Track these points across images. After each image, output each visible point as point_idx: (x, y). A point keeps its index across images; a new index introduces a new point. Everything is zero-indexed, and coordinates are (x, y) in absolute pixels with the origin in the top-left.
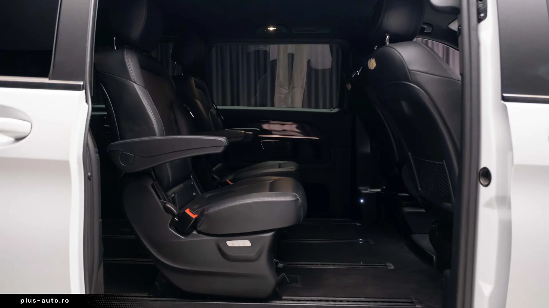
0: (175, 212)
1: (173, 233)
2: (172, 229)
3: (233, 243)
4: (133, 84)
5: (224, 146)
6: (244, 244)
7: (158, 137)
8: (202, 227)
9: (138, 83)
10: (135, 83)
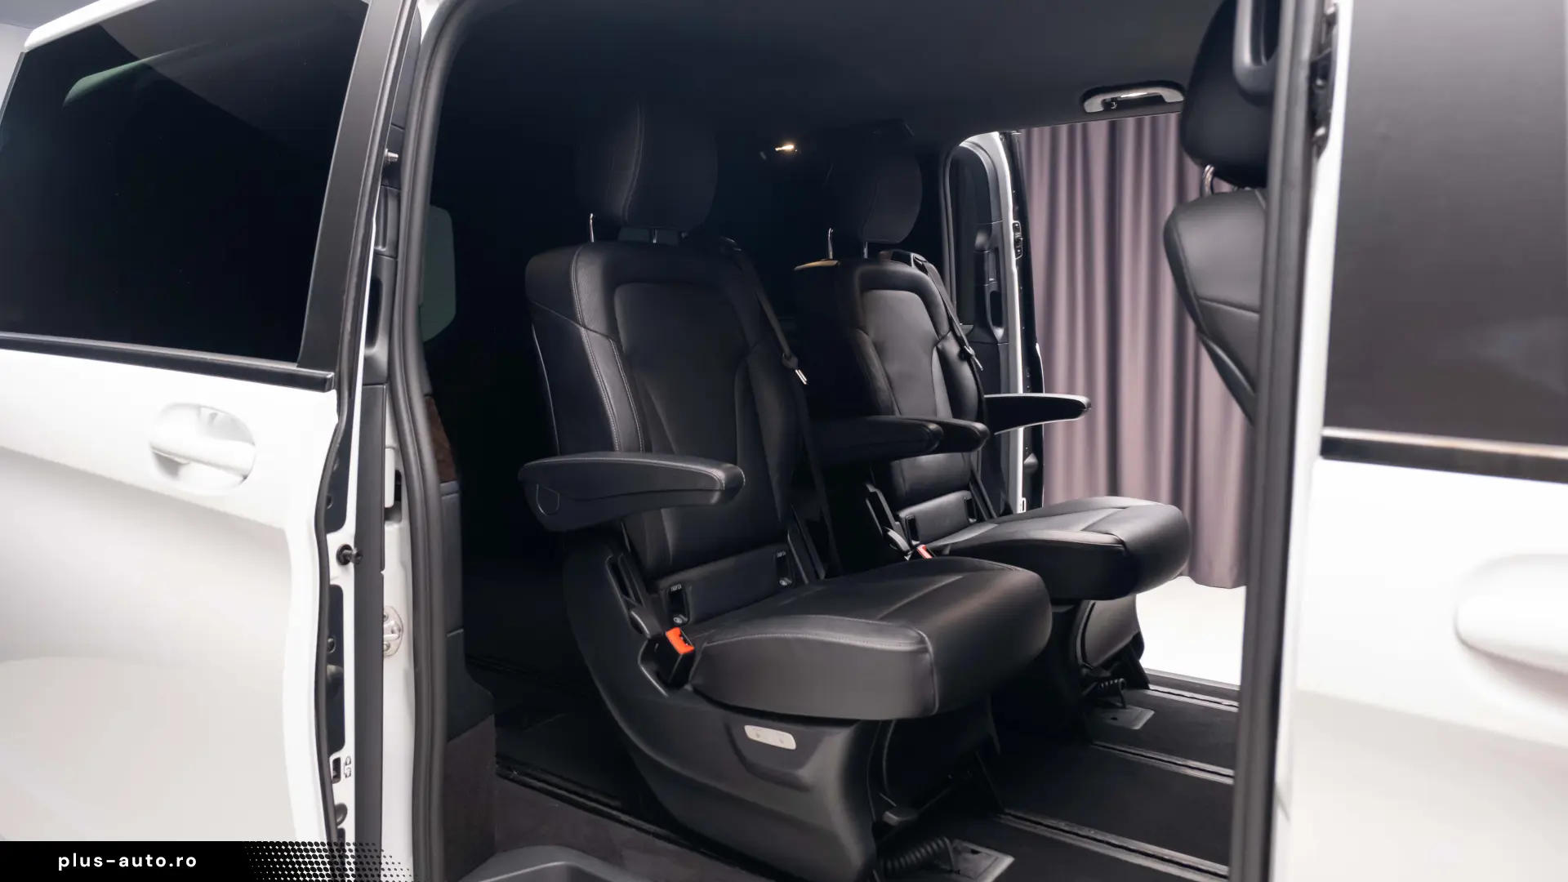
0: (647, 632)
1: (646, 678)
2: (647, 670)
3: (759, 733)
4: (578, 329)
5: (720, 490)
6: (782, 742)
7: (618, 457)
8: (696, 678)
9: (592, 328)
10: (585, 327)
